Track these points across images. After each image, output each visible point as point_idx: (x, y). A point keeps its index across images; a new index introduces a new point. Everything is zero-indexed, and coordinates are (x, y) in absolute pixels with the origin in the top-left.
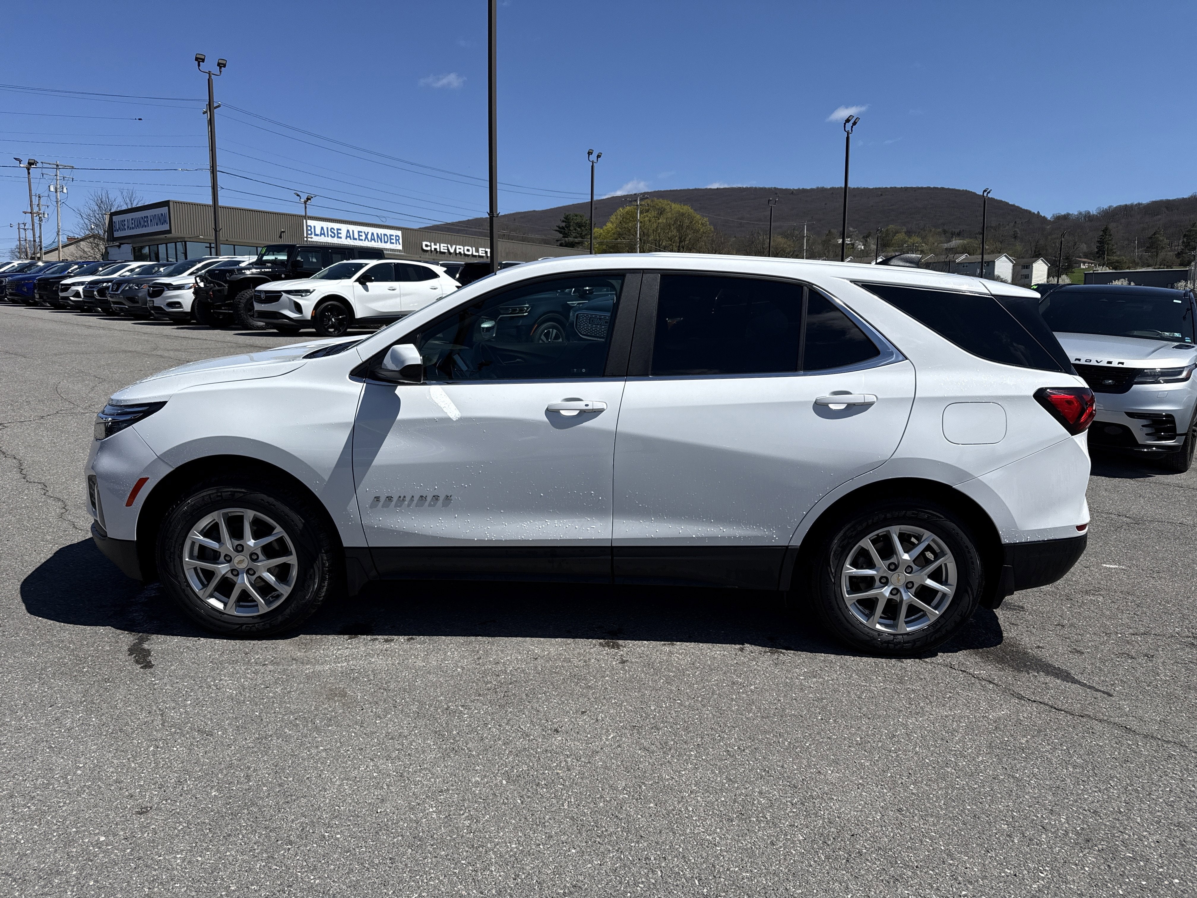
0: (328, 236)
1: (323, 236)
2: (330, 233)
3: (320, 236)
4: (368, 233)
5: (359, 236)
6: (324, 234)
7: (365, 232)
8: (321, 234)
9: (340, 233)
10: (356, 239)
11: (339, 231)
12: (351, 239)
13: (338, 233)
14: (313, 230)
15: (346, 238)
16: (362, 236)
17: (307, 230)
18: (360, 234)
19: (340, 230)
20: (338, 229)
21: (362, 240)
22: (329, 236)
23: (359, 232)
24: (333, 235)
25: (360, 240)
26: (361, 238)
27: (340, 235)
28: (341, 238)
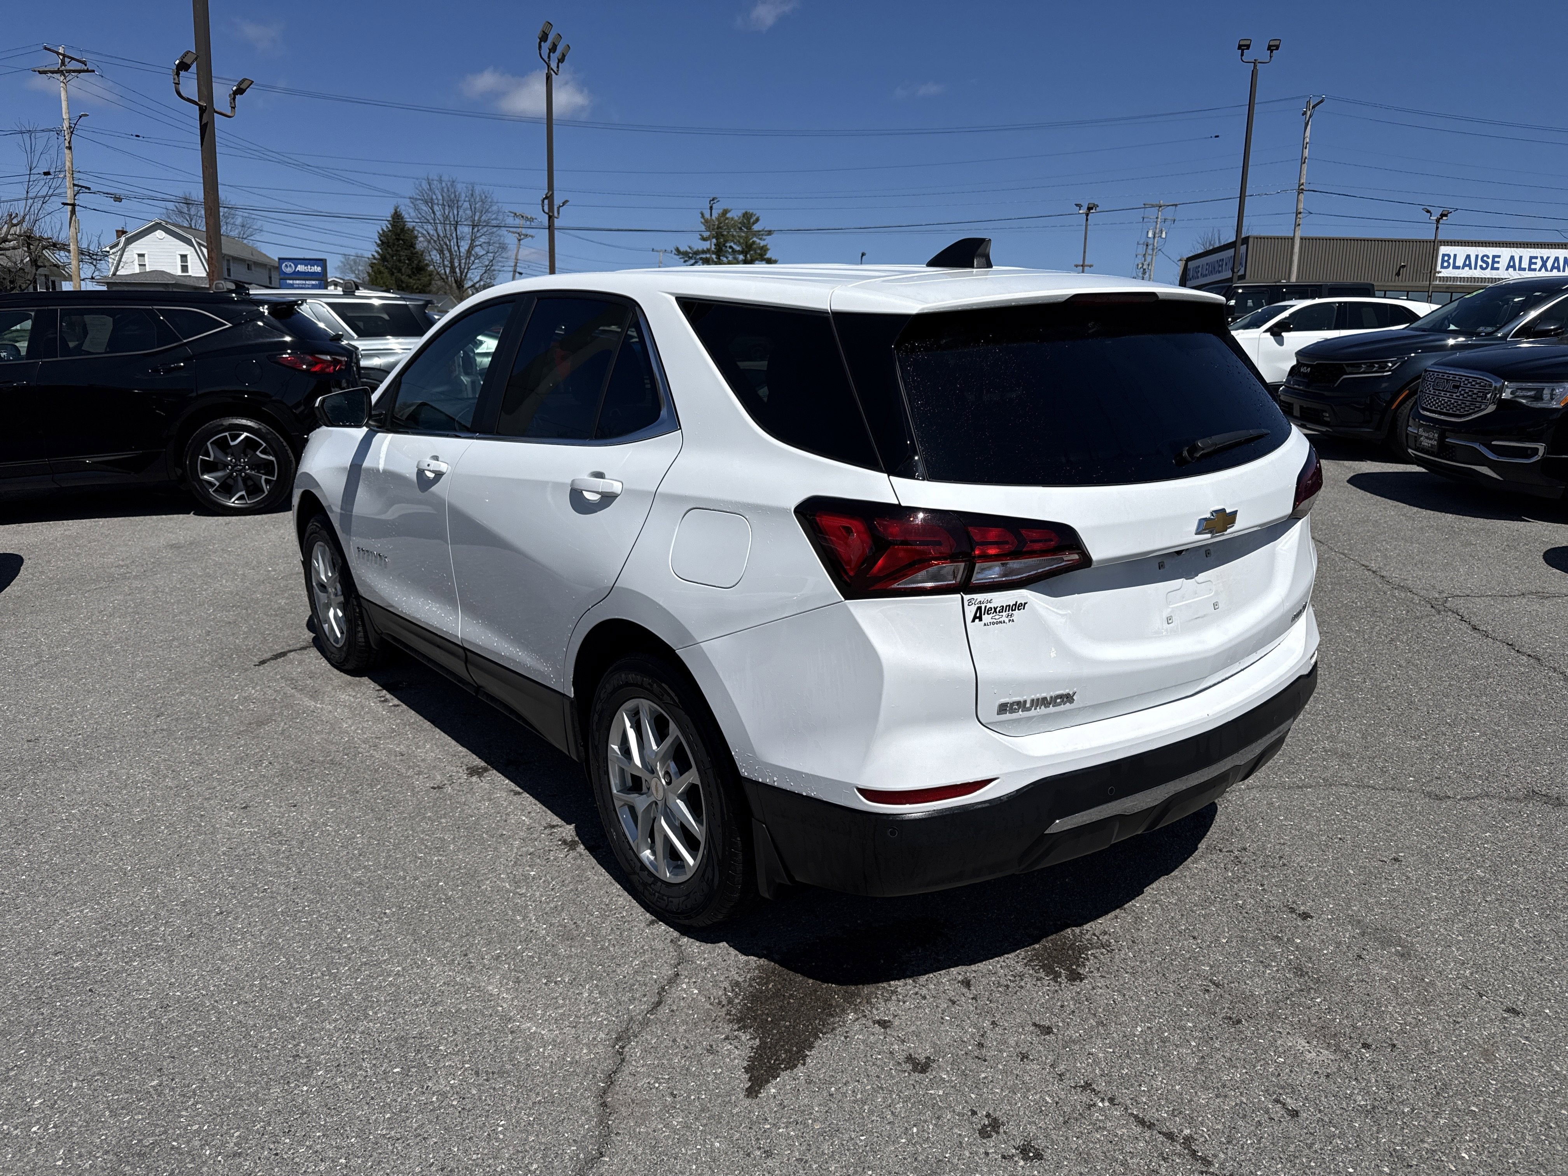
0: (1475, 268)
1: (1467, 268)
2: (1480, 263)
3: (1463, 268)
4: (1548, 258)
5: (1531, 263)
6: (1470, 266)
7: (1542, 258)
8: (1465, 265)
9: (1498, 262)
10: (1524, 269)
11: (1496, 259)
12: (1515, 270)
13: (1494, 262)
14: (1451, 261)
15: (1507, 269)
16: (1535, 263)
17: (1443, 261)
18: (1534, 261)
19: (1499, 257)
20: (1494, 257)
21: (1535, 270)
22: (1478, 267)
23: (1531, 258)
24: (1484, 266)
25: (1530, 269)
26: (1533, 267)
27: (1496, 265)
28: (1498, 269)
